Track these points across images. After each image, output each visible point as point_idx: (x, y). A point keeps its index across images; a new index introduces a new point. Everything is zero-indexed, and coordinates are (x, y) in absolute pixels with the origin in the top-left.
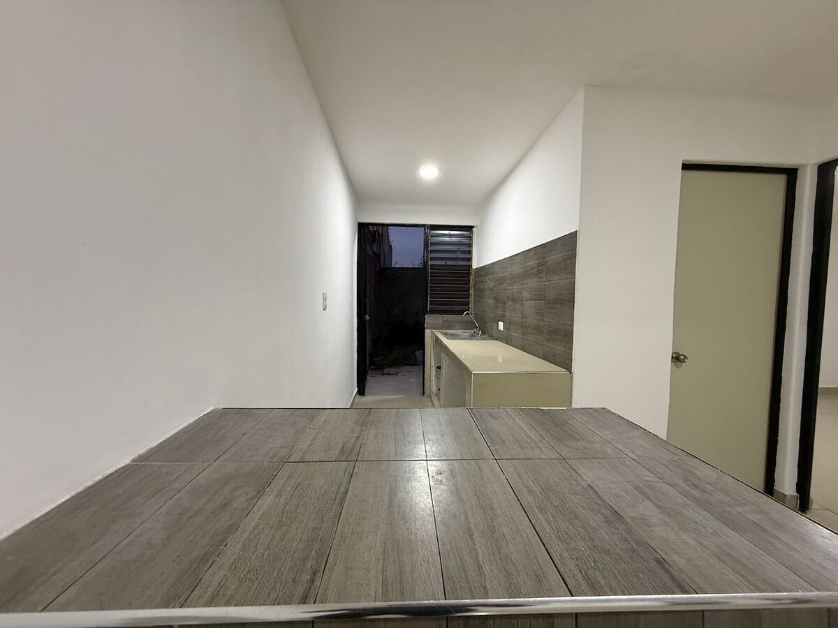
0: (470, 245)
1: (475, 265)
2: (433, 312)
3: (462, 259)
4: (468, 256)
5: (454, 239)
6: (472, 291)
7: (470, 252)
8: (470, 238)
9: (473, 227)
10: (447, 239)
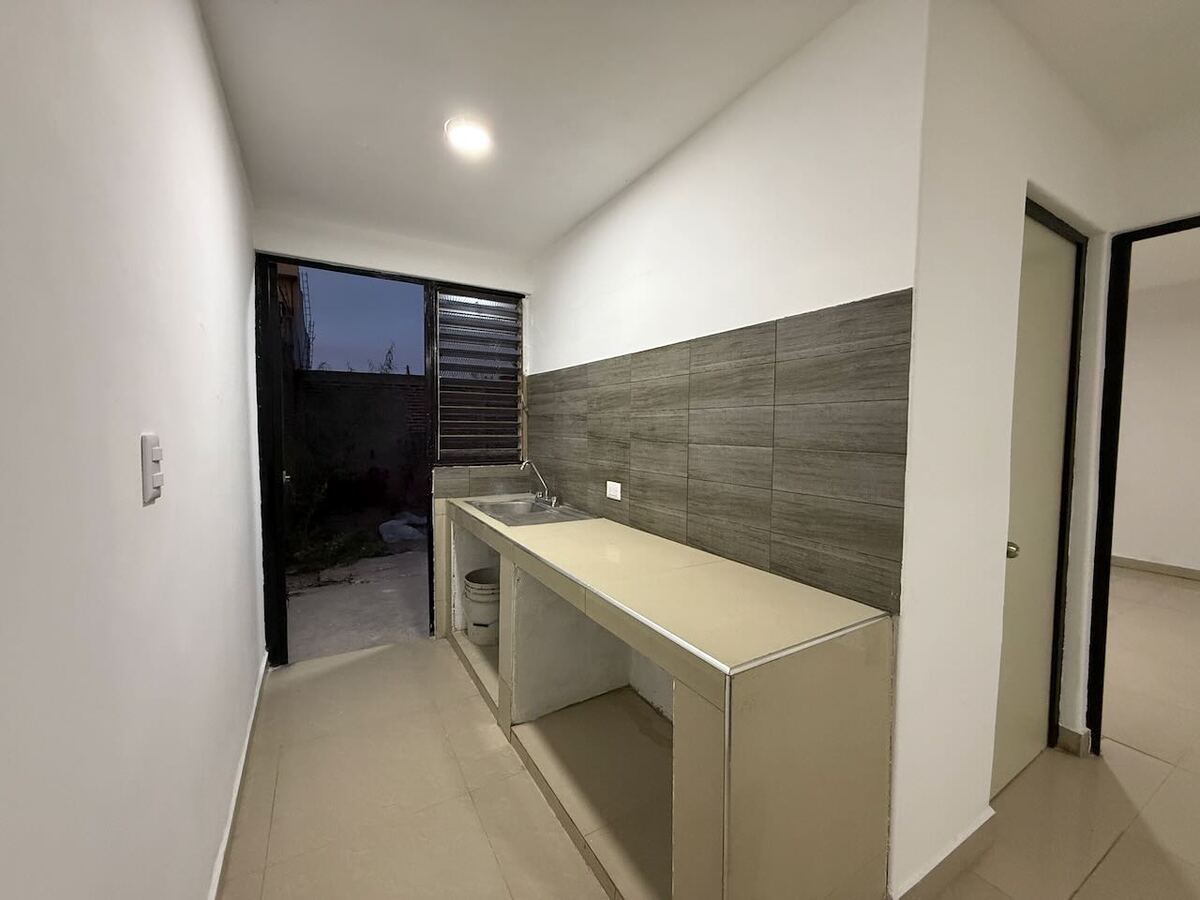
0: (518, 330)
1: (529, 369)
2: (448, 461)
3: (502, 356)
4: (512, 351)
5: (487, 316)
6: (523, 419)
7: (518, 344)
8: (518, 316)
9: (523, 296)
10: (472, 314)
